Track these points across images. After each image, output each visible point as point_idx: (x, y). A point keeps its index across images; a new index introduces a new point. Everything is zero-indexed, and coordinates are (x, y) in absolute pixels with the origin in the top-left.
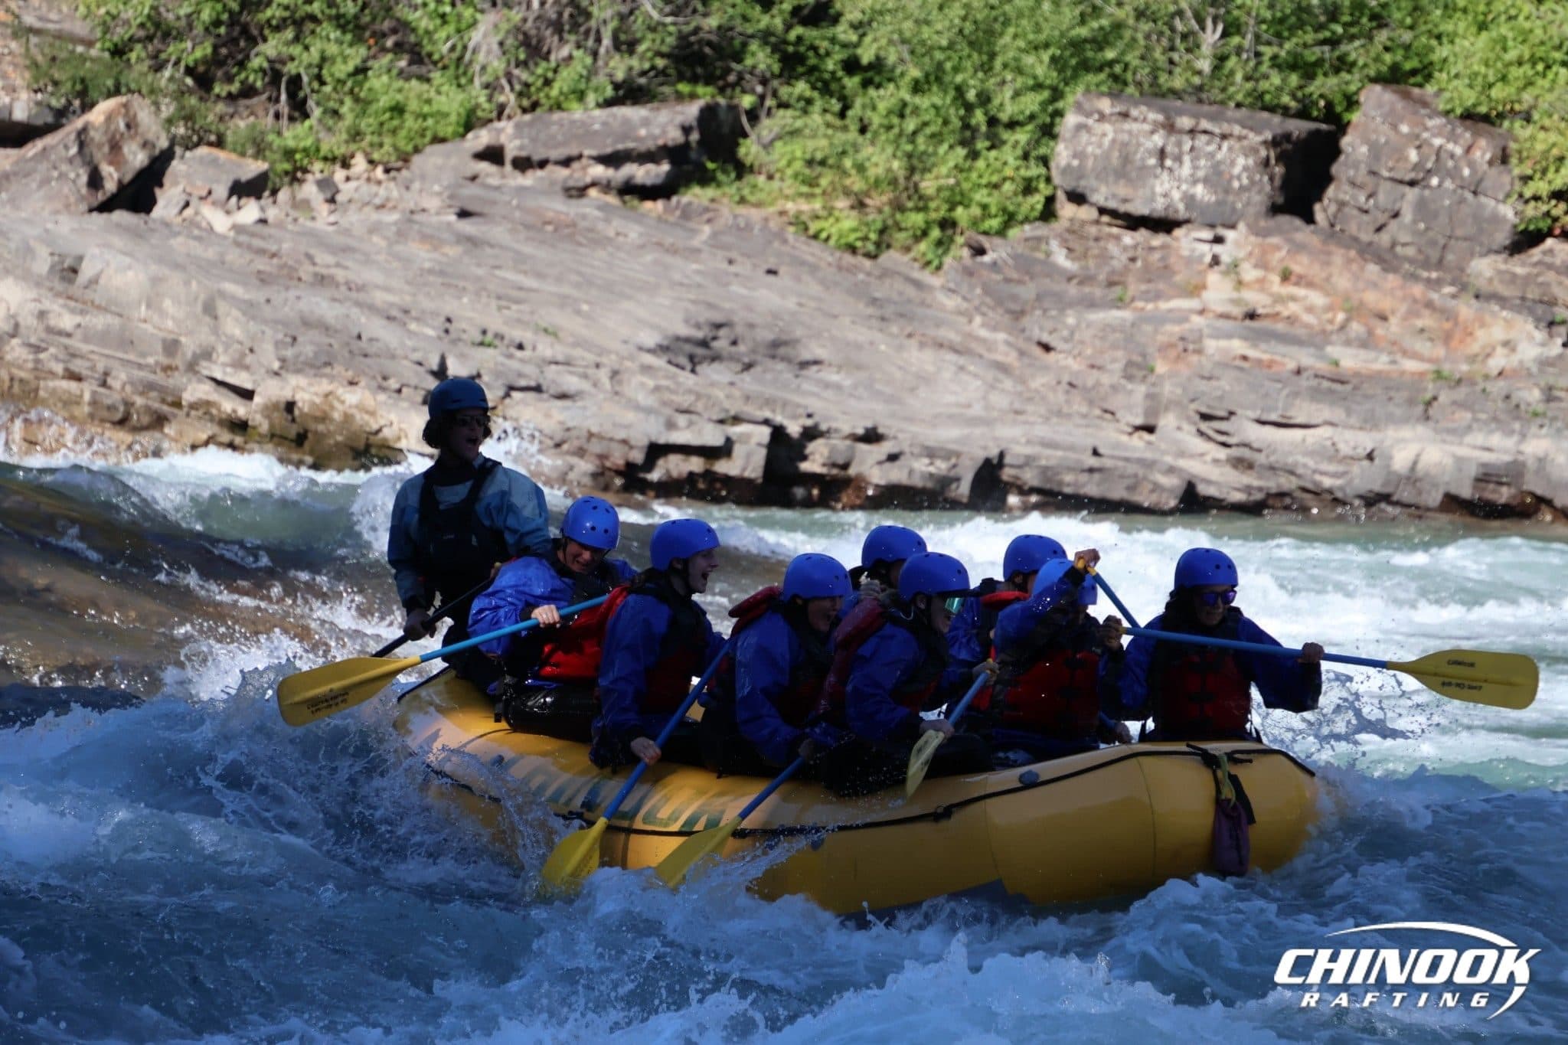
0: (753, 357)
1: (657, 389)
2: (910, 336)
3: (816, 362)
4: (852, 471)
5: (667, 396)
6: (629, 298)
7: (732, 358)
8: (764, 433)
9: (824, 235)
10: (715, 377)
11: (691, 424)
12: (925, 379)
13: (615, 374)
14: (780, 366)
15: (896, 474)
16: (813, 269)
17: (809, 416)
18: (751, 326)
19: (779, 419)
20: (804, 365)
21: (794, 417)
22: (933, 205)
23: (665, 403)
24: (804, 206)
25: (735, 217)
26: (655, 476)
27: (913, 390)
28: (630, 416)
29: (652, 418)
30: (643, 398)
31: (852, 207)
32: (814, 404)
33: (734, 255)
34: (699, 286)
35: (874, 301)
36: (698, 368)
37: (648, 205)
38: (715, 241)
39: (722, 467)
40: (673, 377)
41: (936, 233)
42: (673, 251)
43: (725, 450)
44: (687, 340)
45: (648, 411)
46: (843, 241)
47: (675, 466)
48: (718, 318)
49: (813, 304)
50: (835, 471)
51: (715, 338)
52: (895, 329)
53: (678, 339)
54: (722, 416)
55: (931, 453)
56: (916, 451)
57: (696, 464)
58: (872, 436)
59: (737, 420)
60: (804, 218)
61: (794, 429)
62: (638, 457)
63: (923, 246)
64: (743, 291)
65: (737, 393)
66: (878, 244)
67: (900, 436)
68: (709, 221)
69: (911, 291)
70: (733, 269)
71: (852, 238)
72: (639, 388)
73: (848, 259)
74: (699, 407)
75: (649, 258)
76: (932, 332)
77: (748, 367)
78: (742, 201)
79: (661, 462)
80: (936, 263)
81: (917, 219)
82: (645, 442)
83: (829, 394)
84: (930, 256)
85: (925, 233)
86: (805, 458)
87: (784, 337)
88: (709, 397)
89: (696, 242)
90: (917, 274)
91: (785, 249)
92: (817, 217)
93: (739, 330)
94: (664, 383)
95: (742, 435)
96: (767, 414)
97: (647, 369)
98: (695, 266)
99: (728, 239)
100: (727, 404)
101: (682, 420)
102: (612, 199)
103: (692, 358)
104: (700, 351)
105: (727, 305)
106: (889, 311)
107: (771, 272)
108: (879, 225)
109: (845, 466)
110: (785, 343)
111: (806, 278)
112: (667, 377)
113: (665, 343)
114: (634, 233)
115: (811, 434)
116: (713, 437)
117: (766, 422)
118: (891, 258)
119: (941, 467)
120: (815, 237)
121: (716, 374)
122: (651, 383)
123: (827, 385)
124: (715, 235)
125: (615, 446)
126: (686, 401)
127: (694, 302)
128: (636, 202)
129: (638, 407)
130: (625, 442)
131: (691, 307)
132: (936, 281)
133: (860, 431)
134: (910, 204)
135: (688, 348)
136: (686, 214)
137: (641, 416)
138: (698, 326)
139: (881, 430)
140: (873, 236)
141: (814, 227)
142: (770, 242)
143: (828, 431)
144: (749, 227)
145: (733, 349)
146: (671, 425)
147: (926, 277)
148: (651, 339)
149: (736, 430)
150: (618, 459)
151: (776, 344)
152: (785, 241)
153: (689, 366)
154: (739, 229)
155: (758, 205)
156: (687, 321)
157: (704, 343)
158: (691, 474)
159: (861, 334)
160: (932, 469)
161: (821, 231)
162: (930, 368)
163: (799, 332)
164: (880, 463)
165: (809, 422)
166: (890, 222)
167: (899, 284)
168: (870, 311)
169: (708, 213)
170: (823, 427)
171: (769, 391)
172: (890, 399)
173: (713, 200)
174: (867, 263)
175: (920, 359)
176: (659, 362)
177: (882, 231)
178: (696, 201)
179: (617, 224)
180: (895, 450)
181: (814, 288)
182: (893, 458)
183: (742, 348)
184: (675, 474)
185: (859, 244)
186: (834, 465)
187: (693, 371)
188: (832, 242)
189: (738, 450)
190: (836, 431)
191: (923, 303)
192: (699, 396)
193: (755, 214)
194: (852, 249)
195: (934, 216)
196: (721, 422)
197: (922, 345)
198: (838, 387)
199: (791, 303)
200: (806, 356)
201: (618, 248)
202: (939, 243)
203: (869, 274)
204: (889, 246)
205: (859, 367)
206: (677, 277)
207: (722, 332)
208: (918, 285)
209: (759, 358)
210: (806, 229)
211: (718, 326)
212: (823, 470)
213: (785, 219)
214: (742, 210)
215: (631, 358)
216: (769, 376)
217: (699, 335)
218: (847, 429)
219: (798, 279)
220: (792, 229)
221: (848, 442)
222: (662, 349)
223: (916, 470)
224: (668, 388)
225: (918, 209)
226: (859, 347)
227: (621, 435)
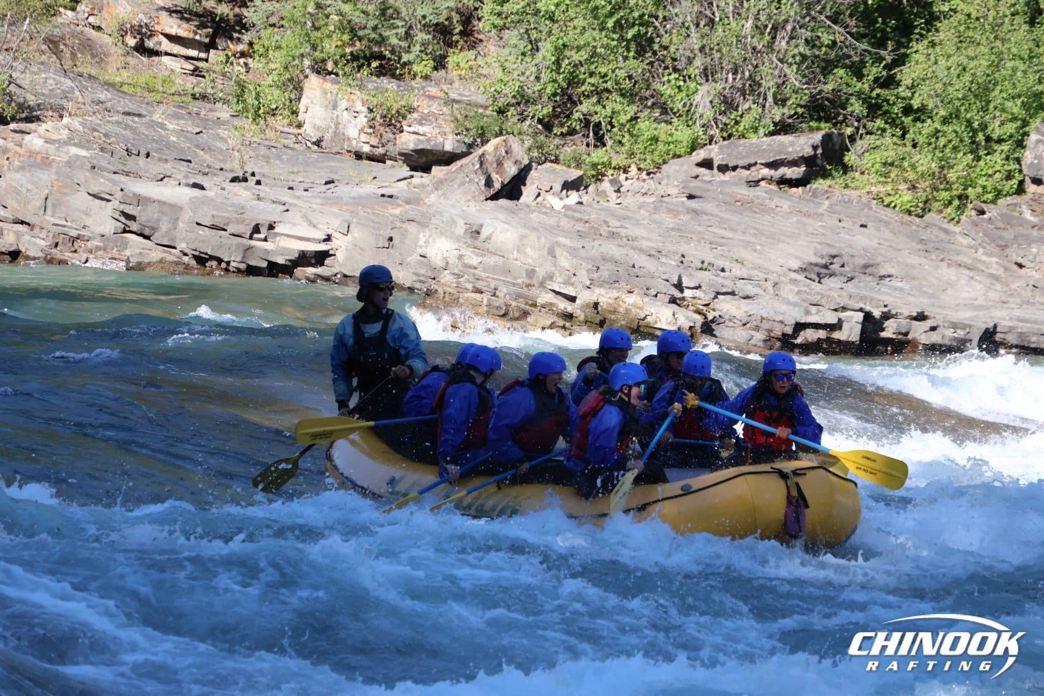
0: (853, 274)
1: (799, 292)
2: (942, 260)
3: (889, 276)
4: (910, 337)
5: (805, 296)
6: (783, 242)
7: (841, 275)
8: (860, 316)
9: (893, 205)
10: (832, 285)
11: (818, 311)
12: (950, 284)
13: (775, 285)
14: (869, 278)
15: (935, 338)
16: (887, 224)
17: (885, 306)
18: (852, 256)
19: (868, 308)
20: (882, 277)
21: (877, 307)
22: (955, 187)
23: (804, 300)
24: (882, 189)
25: (843, 195)
26: (799, 341)
27: (944, 290)
28: (784, 308)
29: (797, 309)
30: (792, 298)
31: (909, 189)
32: (888, 300)
33: (841, 217)
34: (823, 234)
35: (921, 241)
36: (822, 280)
37: (794, 190)
38: (831, 210)
39: (836, 335)
40: (808, 286)
41: (956, 202)
42: (808, 215)
43: (838, 326)
44: (816, 265)
45: (795, 305)
46: (904, 207)
47: (810, 335)
48: (834, 252)
49: (887, 244)
50: (900, 337)
51: (832, 264)
52: (933, 257)
53: (811, 264)
54: (836, 307)
55: (955, 326)
56: (946, 325)
57: (822, 334)
58: (921, 317)
59: (844, 309)
60: (882, 195)
61: (877, 313)
62: (789, 330)
63: (949, 210)
64: (848, 237)
65: (845, 294)
66: (923, 209)
67: (937, 316)
68: (828, 198)
69: (942, 235)
70: (841, 224)
71: (908, 207)
72: (789, 292)
73: (907, 218)
74: (823, 302)
75: (794, 219)
76: (954, 258)
77: (851, 279)
78: (846, 186)
79: (802, 333)
80: (957, 219)
81: (945, 195)
82: (794, 322)
83: (896, 294)
84: (953, 216)
85: (950, 203)
86: (883, 330)
87: (871, 262)
88: (829, 297)
89: (821, 210)
90: (945, 226)
91: (872, 213)
92: (889, 195)
93: (845, 259)
94: (803, 289)
95: (847, 317)
96: (862, 305)
97: (793, 281)
98: (820, 224)
99: (838, 208)
100: (839, 300)
101: (813, 309)
102: (774, 187)
103: (819, 275)
104: (824, 271)
105: (838, 245)
106: (930, 247)
107: (862, 226)
108: (924, 198)
109: (906, 334)
110: (872, 266)
111: (882, 229)
112: (804, 286)
113: (804, 266)
114: (786, 205)
115: (886, 316)
116: (832, 319)
117: (861, 310)
118: (931, 217)
119: (961, 333)
120: (888, 206)
121: (832, 284)
122: (796, 289)
123: (895, 289)
124: (831, 205)
125: (776, 324)
126: (815, 299)
127: (820, 243)
128: (786, 189)
129: (789, 303)
130: (781, 322)
131: (818, 246)
132: (957, 229)
133: (915, 314)
134: (942, 187)
135: (817, 269)
136: (815, 195)
137: (791, 307)
138: (822, 257)
139: (926, 314)
140: (921, 205)
141: (887, 200)
142: (863, 209)
143: (896, 315)
144: (850, 201)
145: (842, 269)
146: (808, 313)
147: (951, 227)
148: (795, 265)
149: (843, 315)
150: (778, 332)
151: (866, 266)
152: (871, 209)
153: (817, 280)
154: (845, 202)
155: (856, 189)
156: (815, 254)
157: (826, 267)
158: (819, 339)
159: (915, 260)
160: (955, 335)
161: (892, 202)
162: (954, 278)
163: (879, 260)
164: (926, 332)
165: (885, 310)
166: (930, 197)
167: (936, 232)
168: (920, 246)
169: (828, 194)
170: (893, 312)
171: (864, 293)
172: (932, 296)
173: (830, 186)
174: (918, 220)
175: (948, 273)
176: (800, 277)
177: (926, 202)
178: (820, 187)
179: (777, 201)
180: (934, 325)
181: (888, 235)
182: (933, 329)
183: (847, 269)
184: (810, 340)
185: (913, 209)
186: (900, 333)
187: (819, 282)
188: (897, 209)
189: (845, 326)
190: (901, 314)
191: (949, 242)
192: (823, 296)
193: (854, 194)
194: (909, 213)
195: (955, 193)
196: (836, 310)
197: (949, 265)
198: (901, 290)
199: (874, 243)
200: (883, 273)
201: (777, 215)
202: (959, 208)
203: (918, 226)
204: (929, 211)
205: (913, 278)
206: (810, 229)
207: (835, 260)
208: (946, 231)
209: (857, 274)
210: (883, 202)
211: (834, 257)
212: (894, 336)
213: (870, 196)
214: (847, 192)
215: (785, 275)
216: (862, 284)
217: (824, 262)
218: (907, 313)
219: (878, 230)
220: (875, 202)
221: (908, 320)
222: (803, 270)
223: (945, 336)
224: (805, 291)
225: (946, 190)
226: (913, 267)
227: (779, 318)
